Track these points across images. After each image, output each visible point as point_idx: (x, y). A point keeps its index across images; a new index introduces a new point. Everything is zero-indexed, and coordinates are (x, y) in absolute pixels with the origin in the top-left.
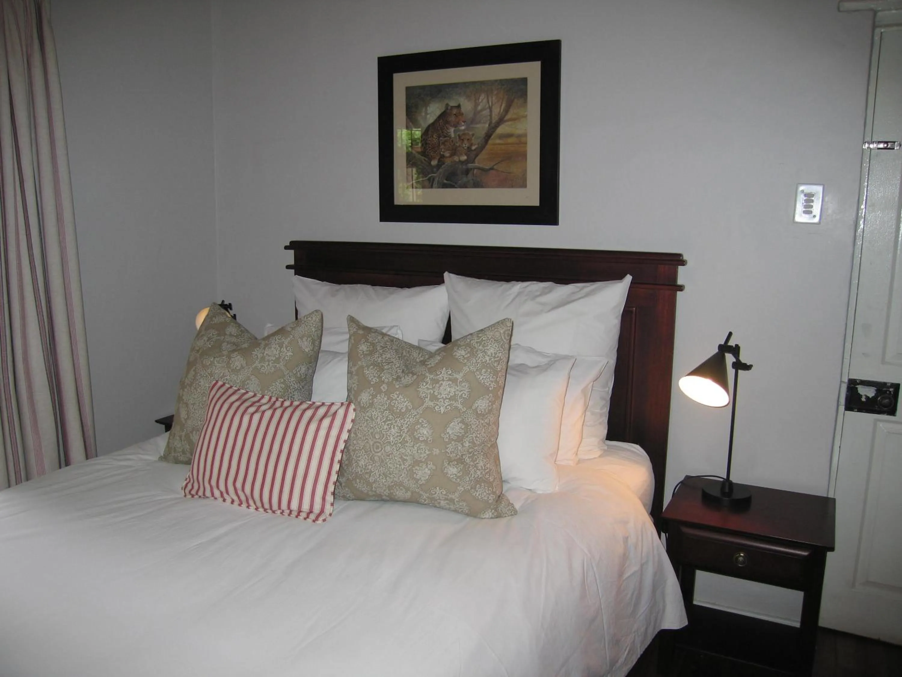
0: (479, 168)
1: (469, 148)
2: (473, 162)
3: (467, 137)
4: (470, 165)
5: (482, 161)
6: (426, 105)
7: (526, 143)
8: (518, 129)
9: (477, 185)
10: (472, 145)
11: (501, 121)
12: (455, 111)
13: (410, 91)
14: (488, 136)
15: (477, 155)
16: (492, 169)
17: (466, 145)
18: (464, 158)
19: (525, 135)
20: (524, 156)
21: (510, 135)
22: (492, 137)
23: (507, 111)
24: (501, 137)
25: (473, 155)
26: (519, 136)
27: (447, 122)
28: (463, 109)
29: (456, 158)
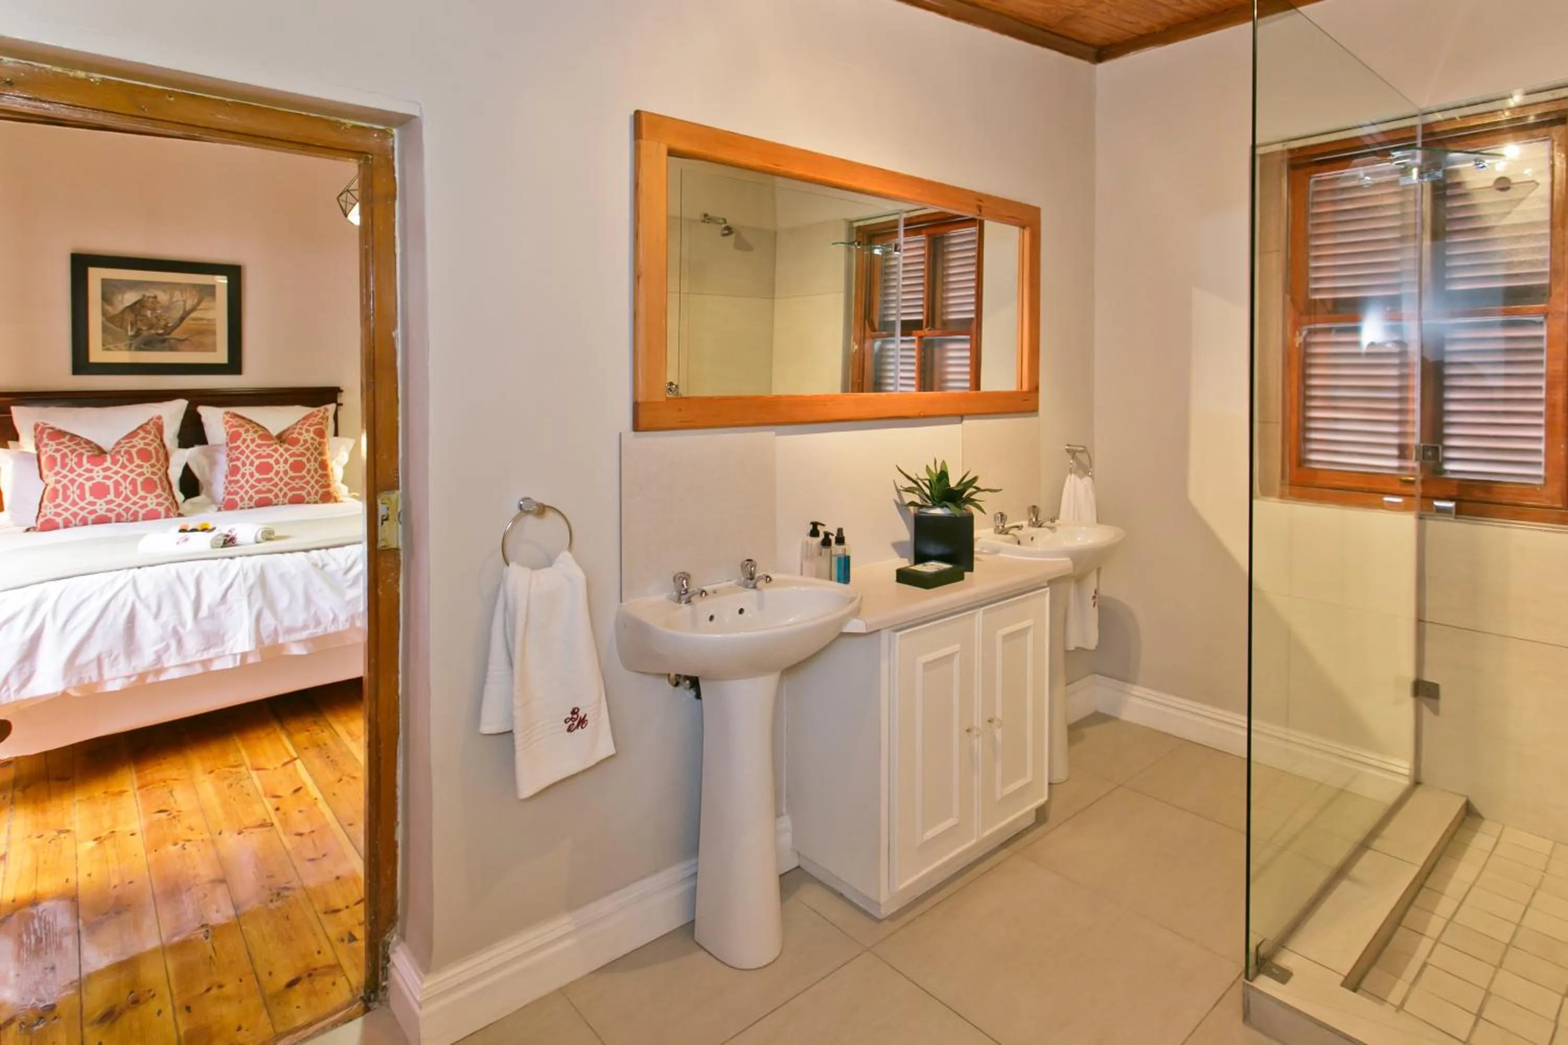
0: (174, 339)
1: (166, 326)
2: (169, 334)
3: (164, 318)
4: (166, 337)
5: (174, 335)
6: (124, 293)
7: (215, 325)
8: (209, 315)
9: (172, 349)
10: (168, 323)
11: (193, 309)
12: (151, 300)
13: (105, 283)
14: (182, 319)
15: (172, 330)
16: (186, 339)
17: (162, 323)
18: (161, 331)
19: (214, 320)
20: (214, 333)
21: (202, 319)
22: (187, 319)
23: (199, 303)
24: (193, 319)
25: (169, 330)
26: (209, 320)
27: (144, 307)
28: (159, 299)
29: (153, 331)
